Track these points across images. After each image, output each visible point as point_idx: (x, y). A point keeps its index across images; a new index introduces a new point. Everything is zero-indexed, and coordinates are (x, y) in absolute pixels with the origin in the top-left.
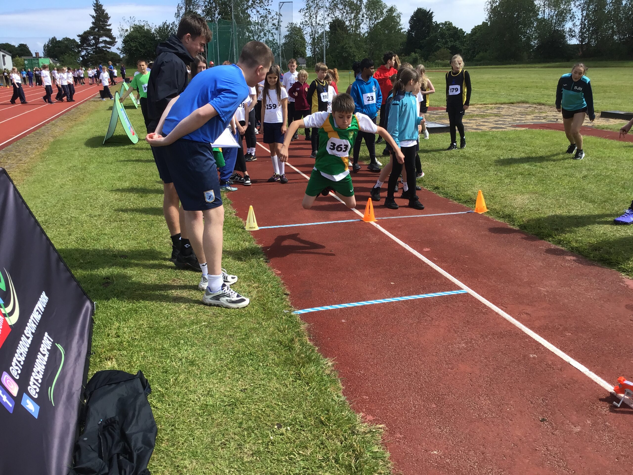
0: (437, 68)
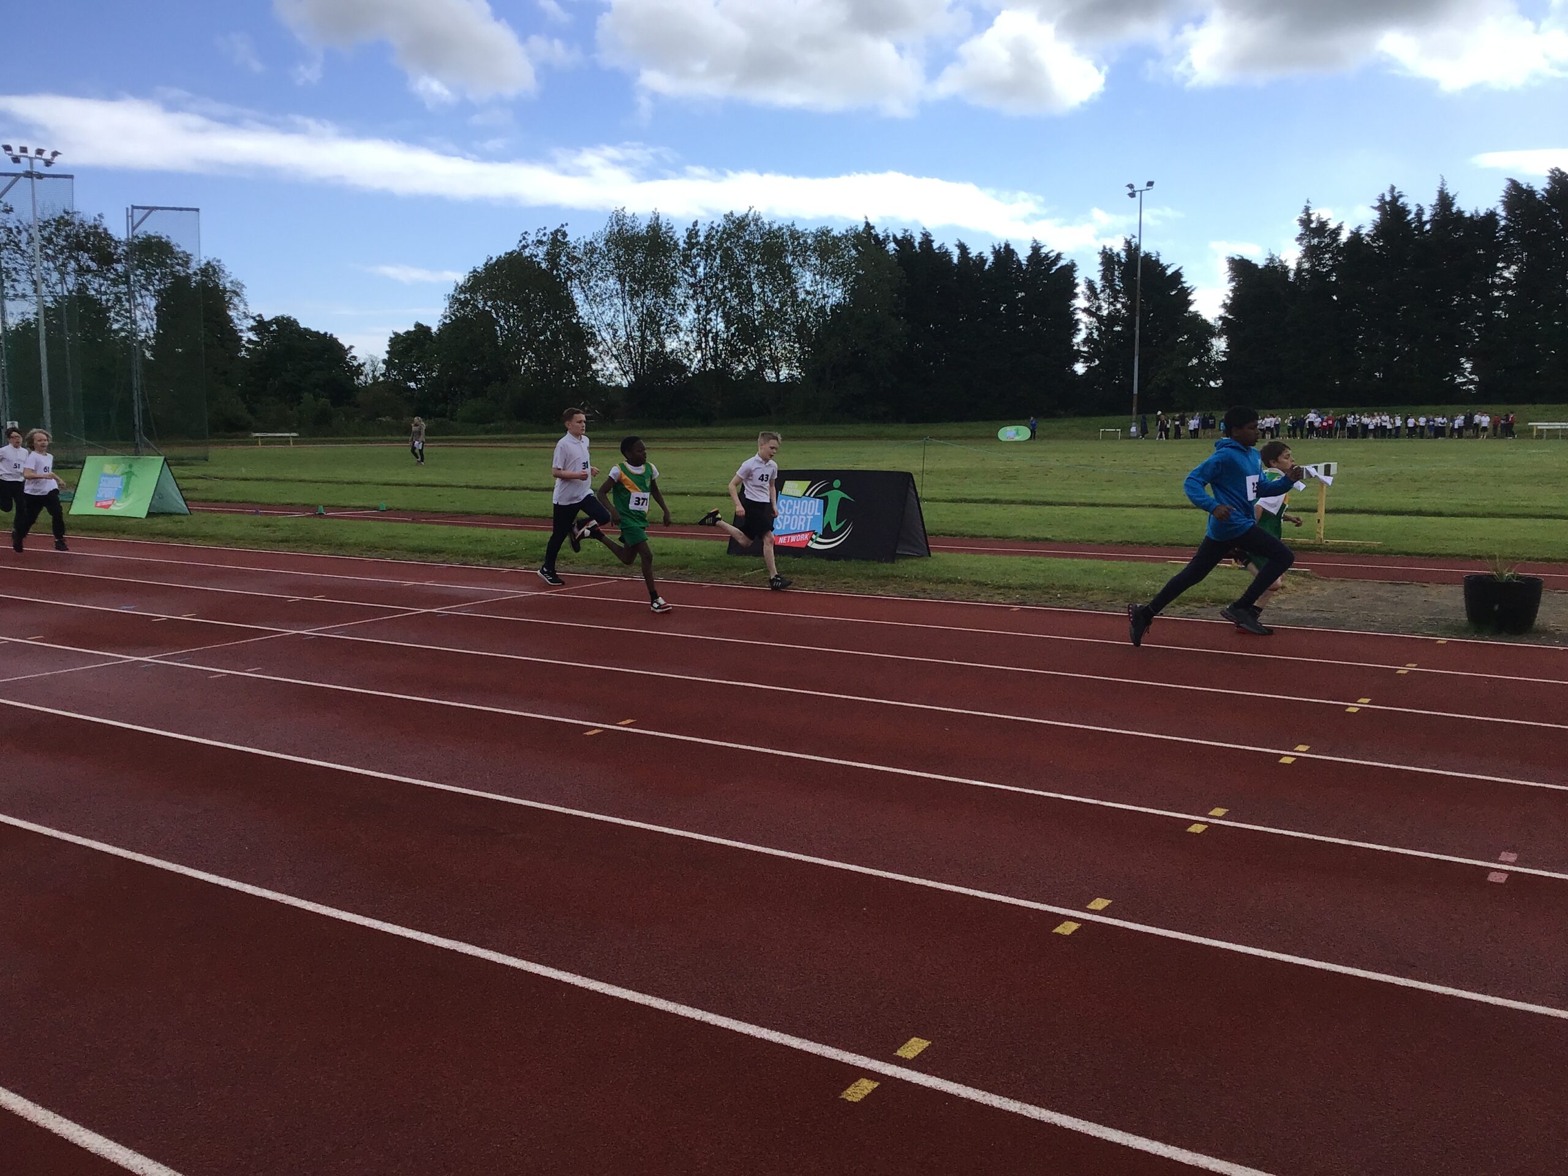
0: (389, 437)
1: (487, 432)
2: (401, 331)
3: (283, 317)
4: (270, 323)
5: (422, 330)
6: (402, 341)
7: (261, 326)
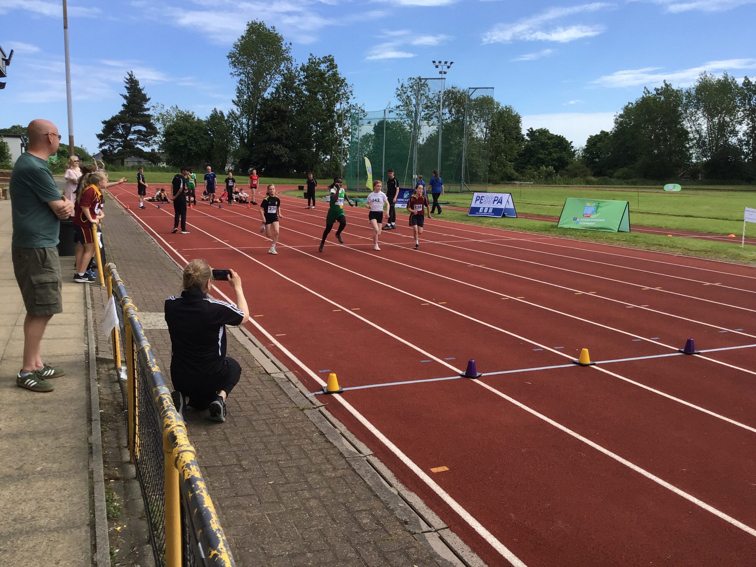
0: (579, 185)
1: (628, 184)
2: (594, 135)
3: (541, 129)
4: (535, 132)
5: (604, 134)
6: (593, 140)
7: (532, 133)
